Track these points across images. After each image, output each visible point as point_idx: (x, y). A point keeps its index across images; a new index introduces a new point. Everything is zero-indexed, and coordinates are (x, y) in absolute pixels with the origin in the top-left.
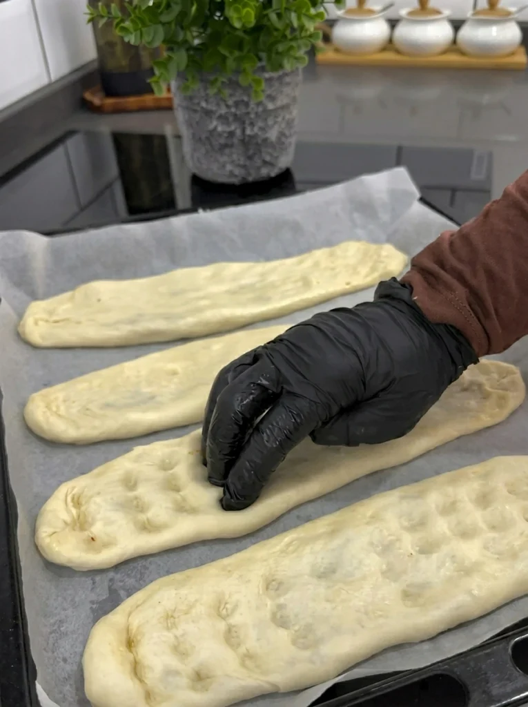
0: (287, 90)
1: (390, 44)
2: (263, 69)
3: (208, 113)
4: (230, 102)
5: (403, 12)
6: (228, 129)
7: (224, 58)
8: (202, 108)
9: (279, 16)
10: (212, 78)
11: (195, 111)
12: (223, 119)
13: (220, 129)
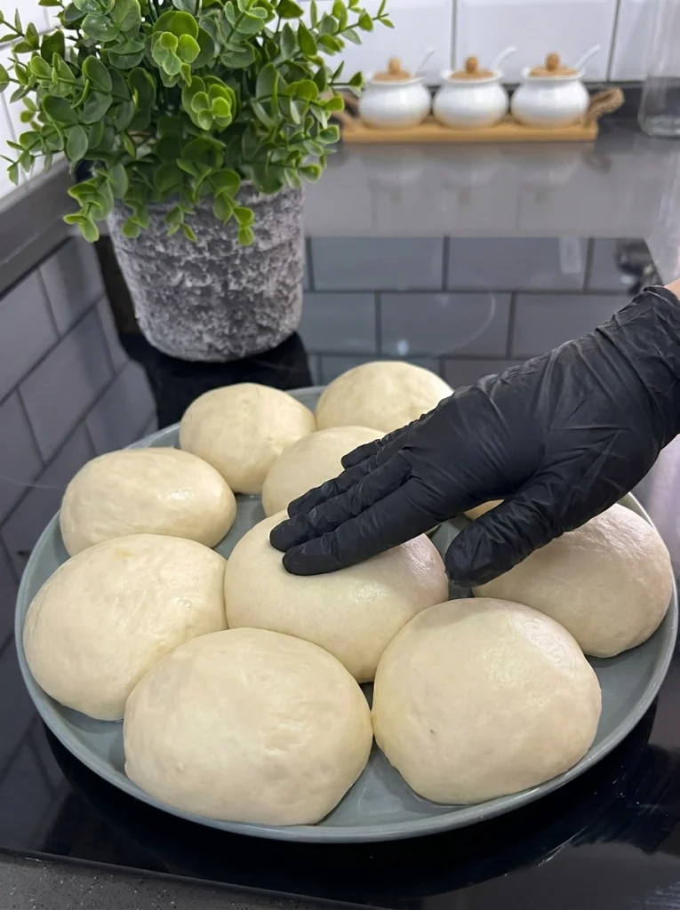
0: (286, 219)
1: (431, 116)
2: (250, 190)
3: (170, 261)
4: (203, 244)
5: (446, 74)
6: (200, 284)
7: (186, 178)
8: (159, 254)
9: (267, 108)
10: (170, 207)
11: (149, 259)
12: (192, 268)
13: (189, 284)
